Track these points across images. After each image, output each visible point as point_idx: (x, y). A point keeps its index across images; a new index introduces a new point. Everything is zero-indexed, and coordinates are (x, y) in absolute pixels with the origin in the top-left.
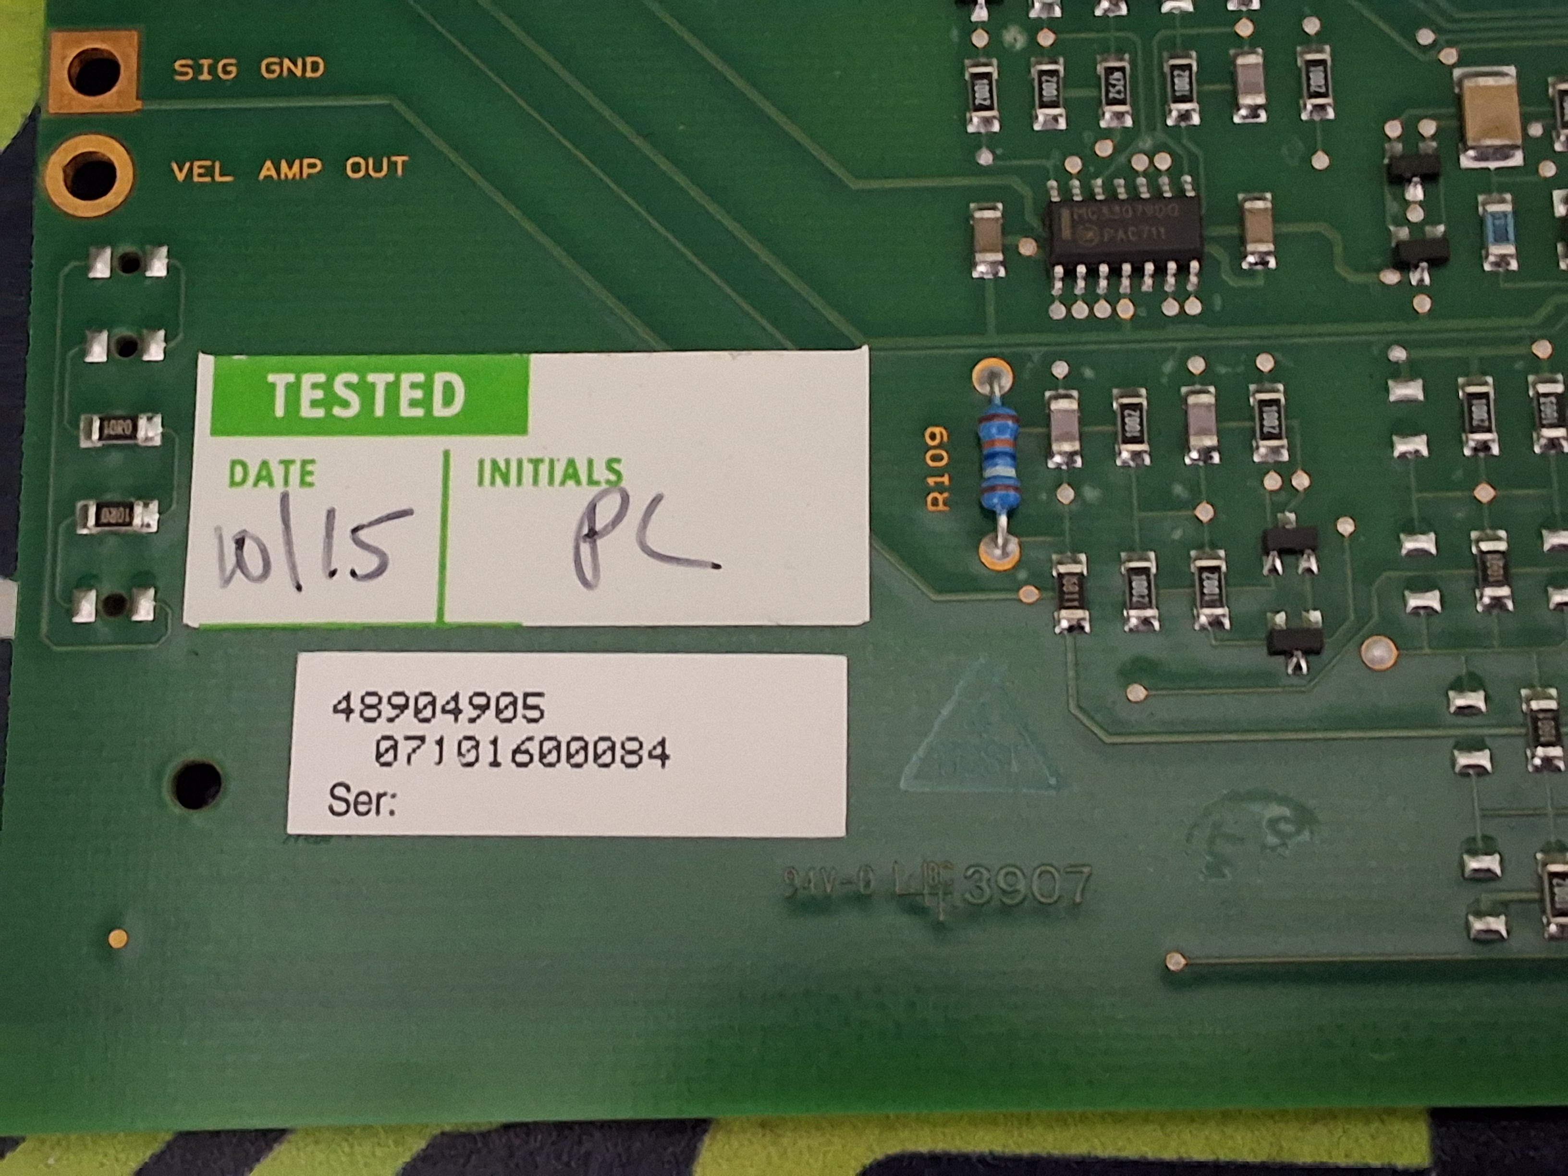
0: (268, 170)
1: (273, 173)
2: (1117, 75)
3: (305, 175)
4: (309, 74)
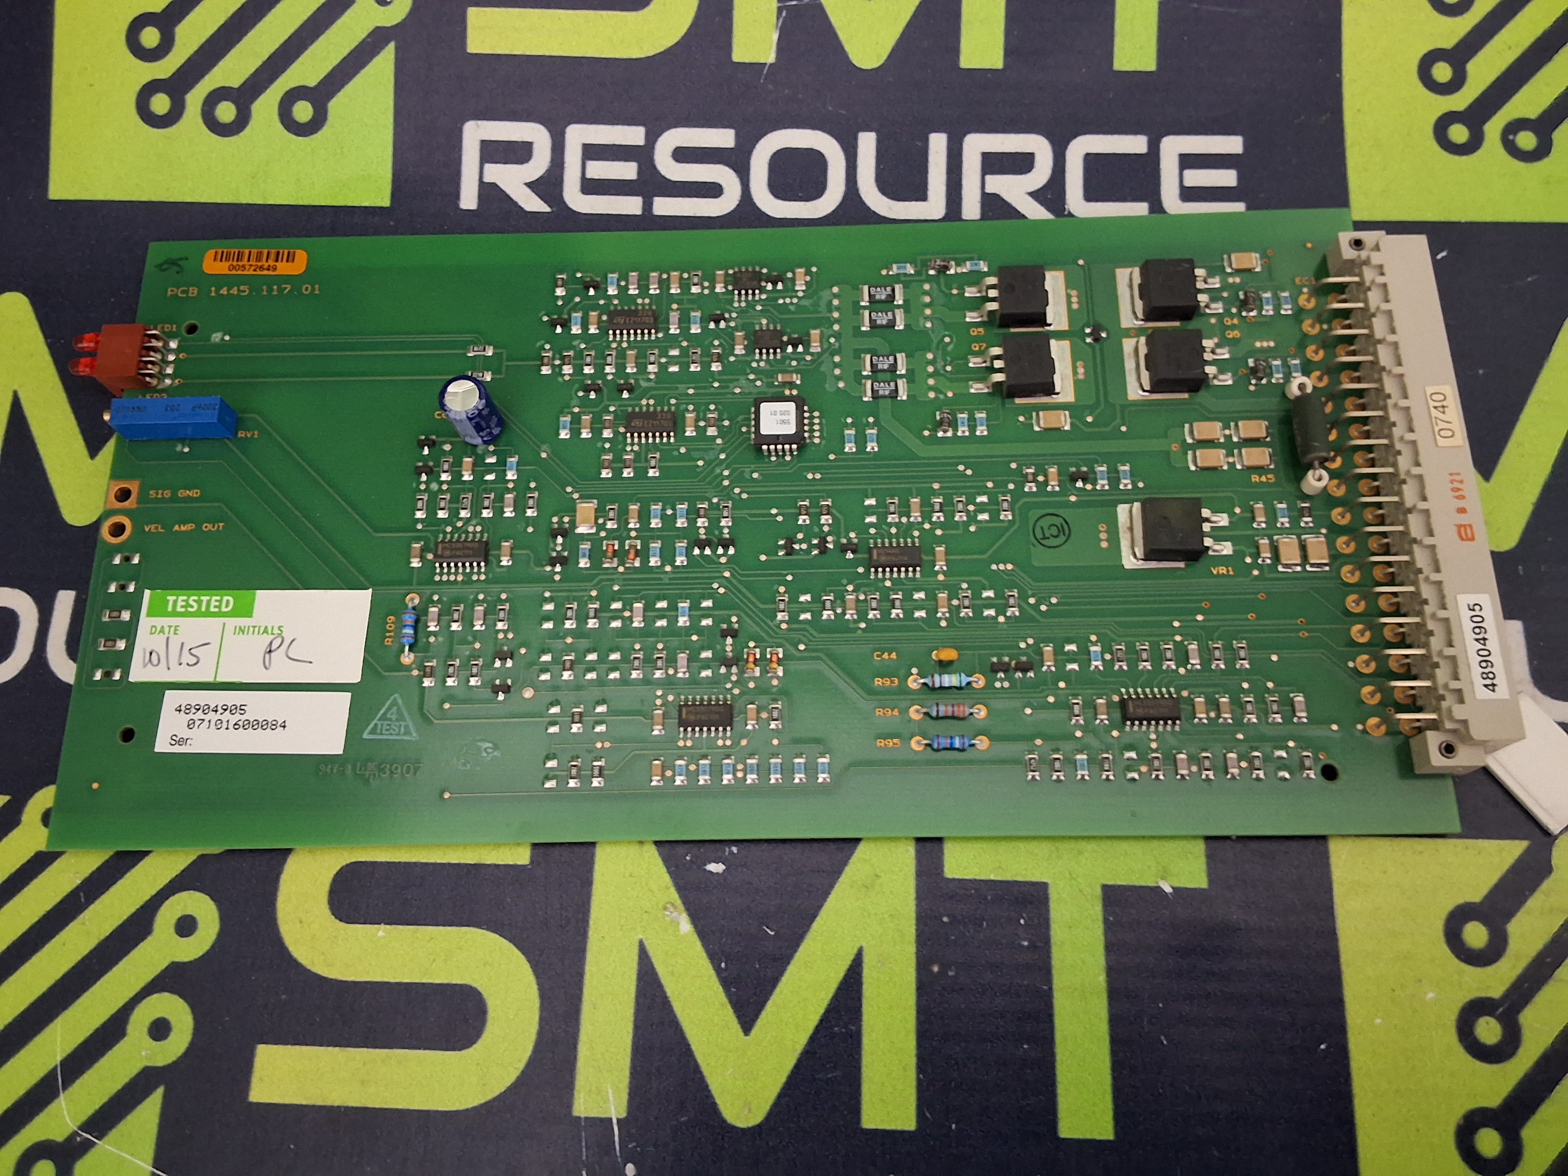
0: (176, 527)
1: (178, 529)
2: (467, 499)
3: (189, 529)
4: (195, 496)
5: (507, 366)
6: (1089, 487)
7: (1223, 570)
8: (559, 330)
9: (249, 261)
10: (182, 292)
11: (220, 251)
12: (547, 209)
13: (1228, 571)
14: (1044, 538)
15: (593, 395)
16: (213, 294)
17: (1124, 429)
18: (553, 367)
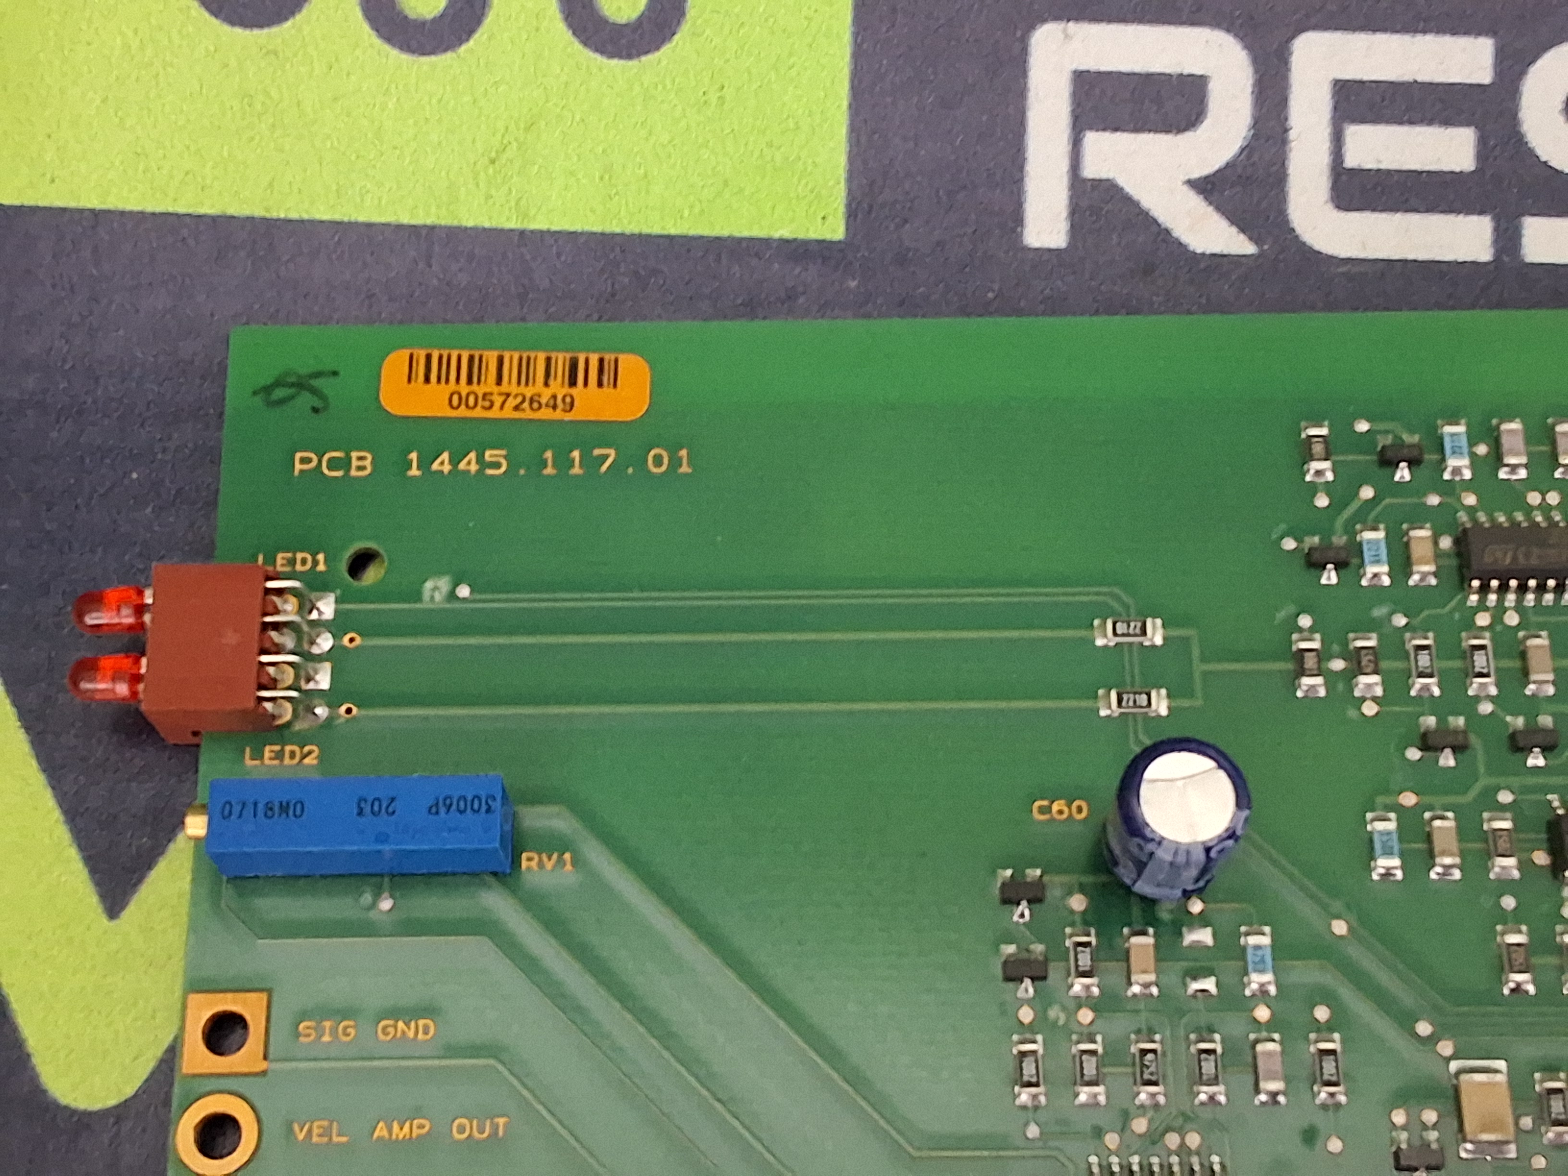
0: (381, 1131)
1: (385, 1133)
2: (1150, 1056)
3: (414, 1135)
4: (420, 1036)
5: (1205, 674)
8: (1330, 577)
9: (499, 381)
10: (333, 464)
11: (421, 354)
12: (1250, 249)
15: (1447, 760)
16: (414, 472)
18: (1331, 678)
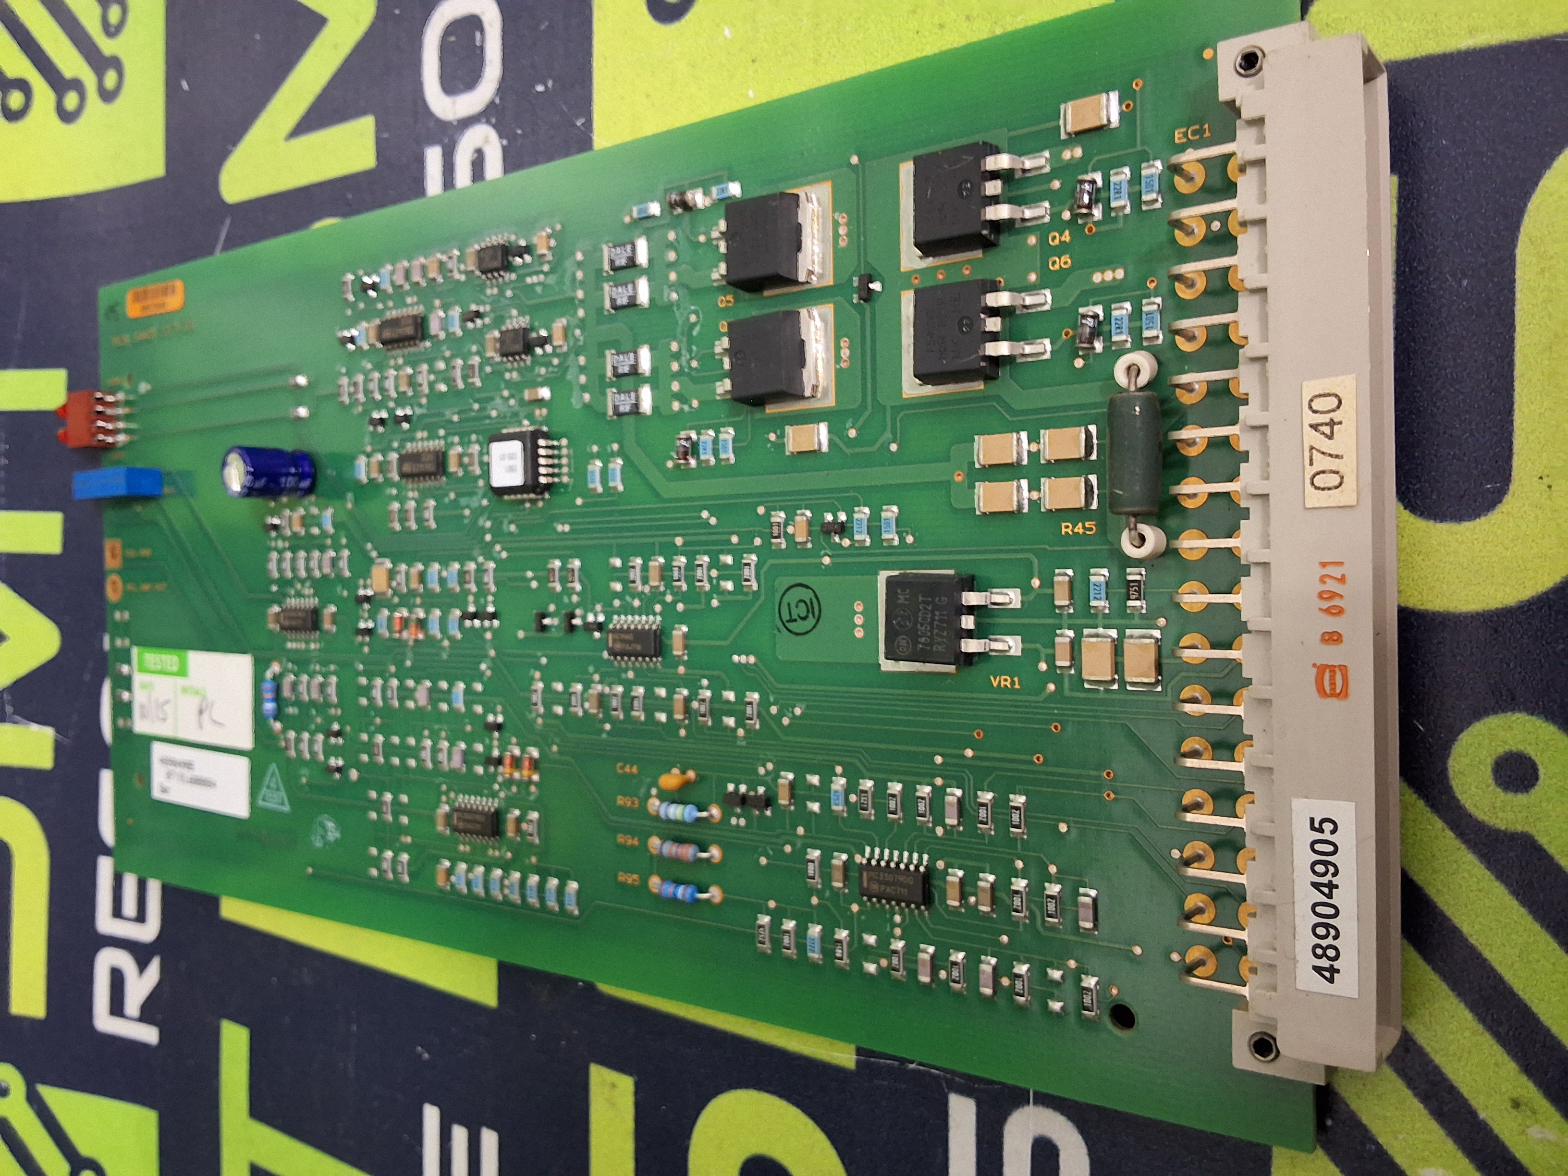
6: (846, 542)
7: (1005, 681)
8: (351, 348)
13: (1013, 683)
14: (791, 620)
15: (380, 429)
17: (894, 447)
18: (350, 395)
